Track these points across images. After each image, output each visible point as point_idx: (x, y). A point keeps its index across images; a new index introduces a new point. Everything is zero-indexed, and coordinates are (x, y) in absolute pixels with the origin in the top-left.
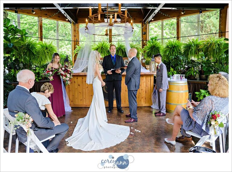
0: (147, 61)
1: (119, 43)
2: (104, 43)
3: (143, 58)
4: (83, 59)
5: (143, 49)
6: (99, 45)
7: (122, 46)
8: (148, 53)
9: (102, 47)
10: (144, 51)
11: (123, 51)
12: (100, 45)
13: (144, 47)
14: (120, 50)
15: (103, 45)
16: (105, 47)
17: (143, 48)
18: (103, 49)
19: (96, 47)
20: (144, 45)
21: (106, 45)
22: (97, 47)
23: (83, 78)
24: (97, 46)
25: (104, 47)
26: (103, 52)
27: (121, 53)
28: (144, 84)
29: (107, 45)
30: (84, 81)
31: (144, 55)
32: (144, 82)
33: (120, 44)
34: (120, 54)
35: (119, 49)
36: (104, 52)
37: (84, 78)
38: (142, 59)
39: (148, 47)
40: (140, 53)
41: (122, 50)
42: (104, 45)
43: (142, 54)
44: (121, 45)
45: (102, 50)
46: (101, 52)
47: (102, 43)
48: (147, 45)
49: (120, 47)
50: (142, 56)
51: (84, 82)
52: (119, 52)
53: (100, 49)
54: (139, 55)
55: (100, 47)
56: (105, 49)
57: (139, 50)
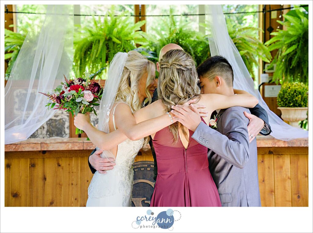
0: (284, 92)
1: (174, 23)
2: (114, 24)
3: (265, 78)
4: (35, 86)
5: (268, 43)
6: (94, 30)
8: (289, 59)
9: (110, 39)
10: (271, 52)
12: (101, 29)
13: (271, 37)
15: (110, 31)
16: (120, 39)
17: (265, 41)
18: (111, 45)
19: (84, 36)
20: (271, 30)
21: (123, 28)
22: (90, 39)
23: (33, 166)
24: (88, 34)
25: (115, 40)
28: (285, 188)
29: (126, 30)
30: (40, 175)
31: (272, 69)
32: (284, 180)
37: (39, 162)
38: (263, 84)
39: (289, 36)
40: (257, 59)
42: (115, 30)
43: (264, 63)
44: (180, 31)
45: (108, 48)
46: (104, 58)
47: (110, 24)
48: (281, 27)
50: (264, 72)
51: (40, 182)
53: (101, 44)
54: (252, 67)
55: (102, 39)
56: (119, 47)
57: (252, 48)
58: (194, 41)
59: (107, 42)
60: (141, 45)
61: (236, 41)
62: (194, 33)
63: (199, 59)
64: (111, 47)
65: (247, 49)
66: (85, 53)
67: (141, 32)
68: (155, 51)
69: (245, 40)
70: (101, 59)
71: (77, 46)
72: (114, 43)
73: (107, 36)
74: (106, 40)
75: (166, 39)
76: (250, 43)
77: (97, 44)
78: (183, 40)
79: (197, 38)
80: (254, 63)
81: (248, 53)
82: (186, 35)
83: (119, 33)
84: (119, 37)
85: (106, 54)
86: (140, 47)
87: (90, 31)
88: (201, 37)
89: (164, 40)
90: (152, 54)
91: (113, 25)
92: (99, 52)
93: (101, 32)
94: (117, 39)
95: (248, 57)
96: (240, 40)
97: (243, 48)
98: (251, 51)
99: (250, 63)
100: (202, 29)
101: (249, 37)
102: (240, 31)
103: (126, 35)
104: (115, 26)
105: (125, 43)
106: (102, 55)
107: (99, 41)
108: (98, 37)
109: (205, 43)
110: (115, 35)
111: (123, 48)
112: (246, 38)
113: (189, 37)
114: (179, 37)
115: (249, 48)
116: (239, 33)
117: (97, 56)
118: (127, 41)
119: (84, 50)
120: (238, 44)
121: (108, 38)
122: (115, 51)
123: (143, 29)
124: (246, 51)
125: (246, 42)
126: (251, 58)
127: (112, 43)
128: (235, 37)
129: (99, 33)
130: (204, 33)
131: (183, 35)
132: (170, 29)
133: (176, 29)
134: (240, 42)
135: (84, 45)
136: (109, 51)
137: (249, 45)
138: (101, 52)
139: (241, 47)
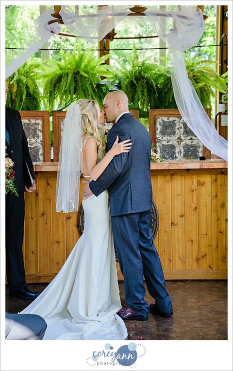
1: (136, 57)
2: (81, 58)
7: (148, 69)
9: (78, 72)
11: (152, 86)
12: (70, 63)
13: (227, 70)
14: (140, 83)
15: (78, 65)
16: (87, 72)
17: (222, 73)
18: (78, 78)
21: (89, 62)
22: (58, 73)
24: (57, 68)
25: (82, 73)
26: (80, 91)
27: (146, 93)
29: (92, 64)
33: (140, 60)
34: (140, 97)
35: (137, 79)
36: (84, 91)
40: (214, 90)
41: (147, 83)
42: (83, 65)
43: (221, 94)
44: (143, 64)
45: (76, 81)
46: (72, 91)
47: (77, 58)
49: (140, 73)
50: (221, 103)
52: (139, 89)
53: (70, 77)
54: (209, 98)
55: (70, 72)
56: (87, 81)
57: (209, 80)
58: (156, 74)
59: (75, 76)
60: (105, 78)
61: (195, 74)
62: (156, 66)
63: (160, 91)
64: (79, 80)
65: (205, 81)
66: (55, 86)
67: (106, 65)
68: (119, 83)
69: (203, 72)
70: (70, 91)
71: (47, 79)
72: (81, 76)
73: (75, 70)
74: (74, 73)
75: (129, 72)
76: (207, 76)
77: (66, 77)
78: (145, 73)
79: (158, 71)
80: (211, 95)
81: (206, 85)
82: (148, 68)
83: (86, 67)
84: (86, 70)
85: (75, 86)
86: (106, 80)
87: (59, 65)
88: (162, 69)
89: (128, 73)
90: (116, 86)
91: (81, 60)
92: (68, 85)
93: (69, 66)
94: (85, 72)
95: (206, 89)
96: (198, 72)
97: (201, 80)
98: (209, 83)
99: (207, 95)
100: (163, 62)
101: (207, 70)
102: (198, 63)
103: (93, 69)
104: (83, 60)
105: (92, 76)
106: (71, 87)
107: (68, 74)
108: (66, 71)
109: (166, 76)
110: (83, 69)
111: (91, 81)
112: (204, 71)
113: (151, 70)
114: (142, 70)
115: (207, 80)
116: (198, 66)
117: (66, 89)
118: (93, 74)
119: (53, 82)
120: (197, 76)
121: (76, 72)
122: (82, 84)
123: (107, 62)
124: (204, 84)
125: (204, 74)
126: (209, 89)
127: (80, 77)
128: (194, 70)
129: (67, 67)
130: (165, 65)
131: (145, 68)
132: (133, 62)
133: (138, 63)
134: (199, 74)
135: (53, 78)
136: (77, 84)
137: (207, 78)
138: (70, 85)
139: (199, 79)
